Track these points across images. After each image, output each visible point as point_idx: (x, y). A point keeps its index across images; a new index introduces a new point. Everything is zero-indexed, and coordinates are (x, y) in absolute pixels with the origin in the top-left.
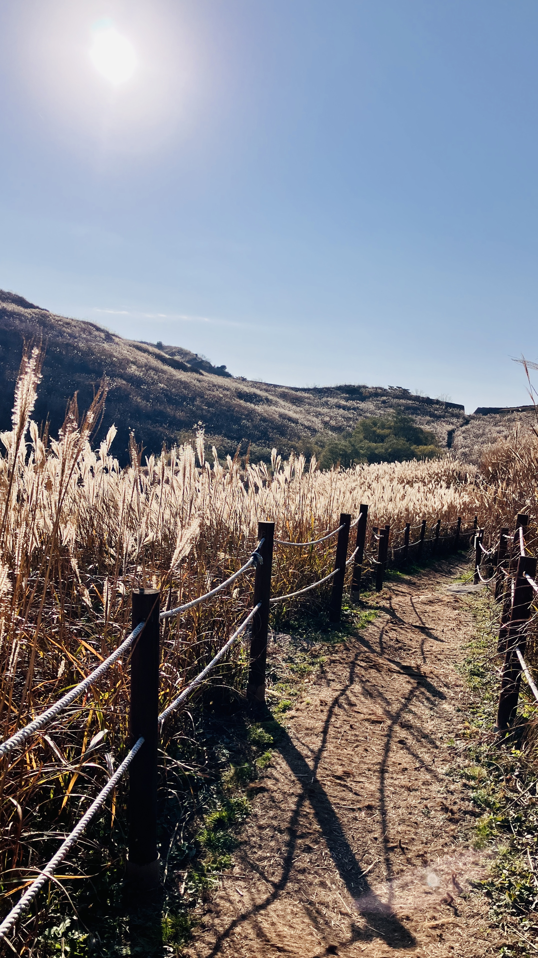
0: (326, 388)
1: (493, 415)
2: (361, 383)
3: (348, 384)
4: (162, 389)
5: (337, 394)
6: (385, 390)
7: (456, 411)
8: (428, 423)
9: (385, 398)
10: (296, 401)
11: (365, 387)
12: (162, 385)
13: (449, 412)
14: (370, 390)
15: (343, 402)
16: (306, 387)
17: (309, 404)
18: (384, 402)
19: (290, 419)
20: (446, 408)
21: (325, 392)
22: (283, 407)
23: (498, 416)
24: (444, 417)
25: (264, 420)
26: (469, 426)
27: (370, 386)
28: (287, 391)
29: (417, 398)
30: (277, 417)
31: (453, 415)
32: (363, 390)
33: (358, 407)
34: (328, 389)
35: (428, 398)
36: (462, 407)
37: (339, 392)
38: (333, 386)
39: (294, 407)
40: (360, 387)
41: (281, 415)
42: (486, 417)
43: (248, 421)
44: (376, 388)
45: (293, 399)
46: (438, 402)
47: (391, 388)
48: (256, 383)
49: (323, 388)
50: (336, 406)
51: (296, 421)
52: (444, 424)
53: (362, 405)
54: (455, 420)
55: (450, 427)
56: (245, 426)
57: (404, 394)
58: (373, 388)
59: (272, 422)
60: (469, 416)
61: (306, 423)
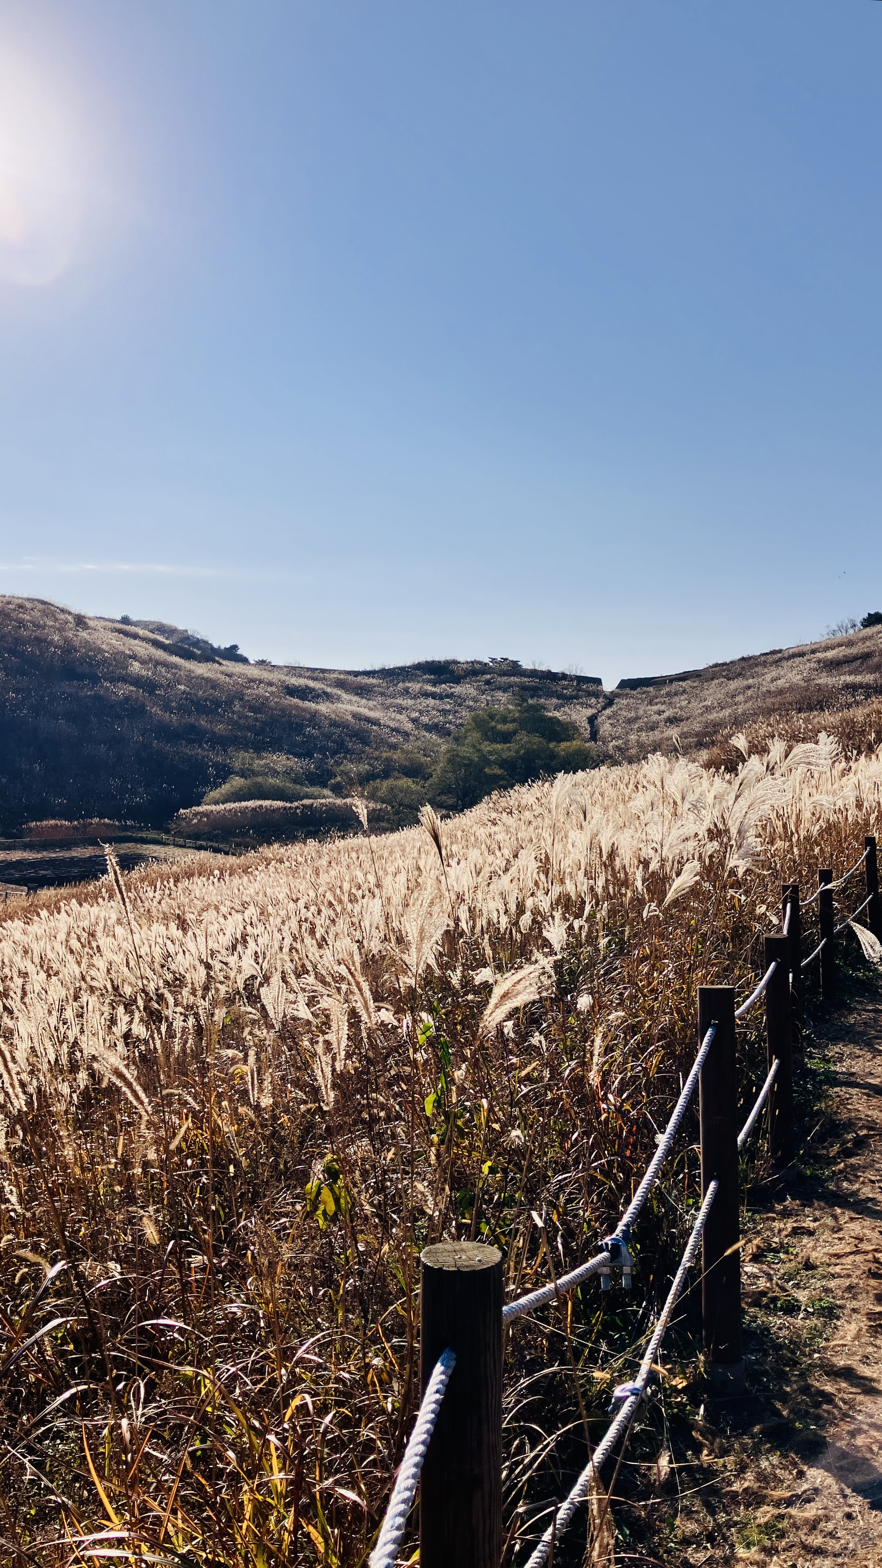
0: (399, 668)
1: (645, 689)
2: (449, 657)
3: (429, 659)
4: (184, 692)
5: (416, 675)
6: (486, 664)
7: (592, 687)
8: (557, 708)
9: (488, 677)
10: (362, 691)
11: (455, 662)
12: (182, 687)
13: (583, 690)
14: (465, 666)
15: (430, 688)
16: (368, 669)
17: (382, 694)
18: (488, 682)
19: (368, 720)
20: (578, 684)
21: (399, 674)
22: (350, 702)
23: (651, 689)
24: (577, 697)
25: (334, 724)
26: (614, 708)
27: (461, 659)
28: (342, 677)
29: (534, 673)
30: (350, 718)
31: (590, 694)
32: (455, 667)
33: (452, 693)
34: (402, 669)
35: (549, 671)
36: (598, 681)
37: (419, 672)
38: (408, 664)
39: (364, 701)
40: (448, 663)
41: (355, 716)
42: (635, 692)
43: (314, 728)
44: (472, 662)
45: (356, 688)
46: (564, 676)
47: (493, 660)
48: (294, 668)
49: (395, 669)
50: (423, 695)
51: (376, 722)
52: (578, 707)
53: (458, 689)
54: (593, 701)
55: (590, 712)
56: (311, 736)
57: (514, 668)
58: (467, 663)
59: (348, 727)
60: (612, 692)
61: (392, 724)
